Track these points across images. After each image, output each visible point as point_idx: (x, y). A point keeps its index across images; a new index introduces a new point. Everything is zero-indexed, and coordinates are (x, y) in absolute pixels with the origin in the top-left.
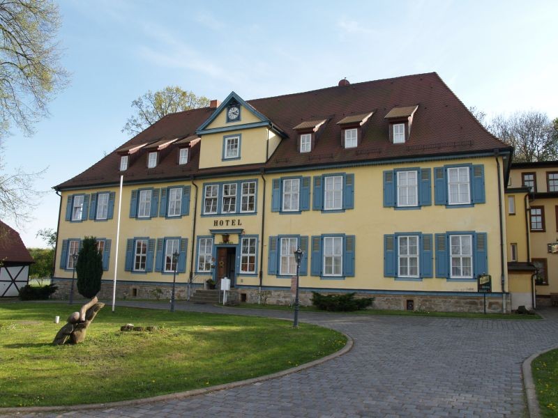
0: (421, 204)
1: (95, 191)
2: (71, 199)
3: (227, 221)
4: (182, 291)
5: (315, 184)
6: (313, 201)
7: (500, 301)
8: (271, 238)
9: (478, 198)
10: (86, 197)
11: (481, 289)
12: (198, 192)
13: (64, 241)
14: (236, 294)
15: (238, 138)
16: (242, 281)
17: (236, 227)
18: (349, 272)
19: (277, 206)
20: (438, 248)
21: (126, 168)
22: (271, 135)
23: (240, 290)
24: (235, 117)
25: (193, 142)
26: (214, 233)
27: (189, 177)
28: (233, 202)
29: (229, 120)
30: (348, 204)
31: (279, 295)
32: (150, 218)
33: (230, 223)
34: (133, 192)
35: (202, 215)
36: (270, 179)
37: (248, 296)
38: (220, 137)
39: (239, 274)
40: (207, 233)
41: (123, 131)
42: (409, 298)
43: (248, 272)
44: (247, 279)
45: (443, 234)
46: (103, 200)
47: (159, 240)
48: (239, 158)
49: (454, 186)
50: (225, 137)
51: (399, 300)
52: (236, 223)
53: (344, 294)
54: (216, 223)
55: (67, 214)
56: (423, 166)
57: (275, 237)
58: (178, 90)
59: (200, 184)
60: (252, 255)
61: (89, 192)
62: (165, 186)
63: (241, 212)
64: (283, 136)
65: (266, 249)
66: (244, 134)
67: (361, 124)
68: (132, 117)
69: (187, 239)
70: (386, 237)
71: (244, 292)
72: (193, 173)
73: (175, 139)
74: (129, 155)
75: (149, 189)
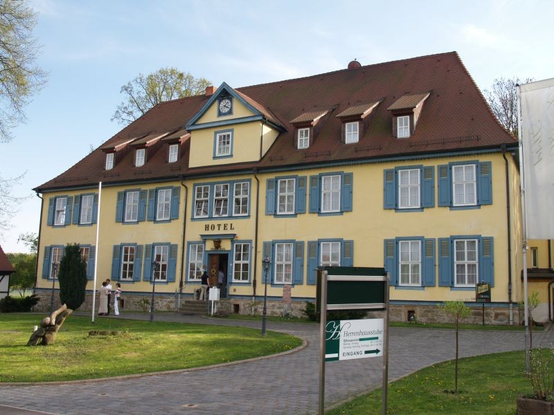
0: (423, 206)
1: (78, 193)
2: (53, 202)
3: (219, 225)
4: (171, 302)
5: (312, 185)
6: (310, 203)
7: (505, 311)
8: (265, 244)
9: (484, 199)
10: (69, 199)
11: (480, 298)
12: (188, 194)
13: (46, 248)
14: (228, 305)
15: (230, 133)
16: (235, 290)
17: (229, 232)
19: (271, 208)
20: (441, 253)
21: (112, 167)
22: (266, 130)
23: (232, 301)
24: (226, 110)
25: (183, 138)
26: (205, 238)
27: (177, 177)
28: (225, 205)
29: (220, 114)
30: (346, 207)
31: (274, 306)
32: (138, 222)
33: (222, 227)
34: (119, 194)
35: (193, 219)
36: (264, 179)
37: (241, 307)
38: (212, 132)
39: (231, 283)
40: (198, 238)
41: (112, 120)
42: (410, 309)
43: (241, 281)
44: (240, 289)
45: (447, 239)
46: (87, 203)
47: (147, 246)
48: (231, 156)
49: (459, 186)
50: (216, 133)
51: (400, 311)
52: (229, 227)
54: (207, 227)
55: (49, 218)
56: (426, 164)
57: (269, 243)
58: (173, 72)
59: (190, 185)
60: (245, 262)
61: (72, 194)
62: (153, 187)
63: (234, 215)
64: (280, 130)
65: (260, 256)
66: (236, 129)
67: (362, 117)
68: (123, 103)
69: (176, 246)
70: (387, 242)
71: (237, 303)
72: (184, 173)
73: (165, 133)
74: (115, 152)
75: (136, 190)
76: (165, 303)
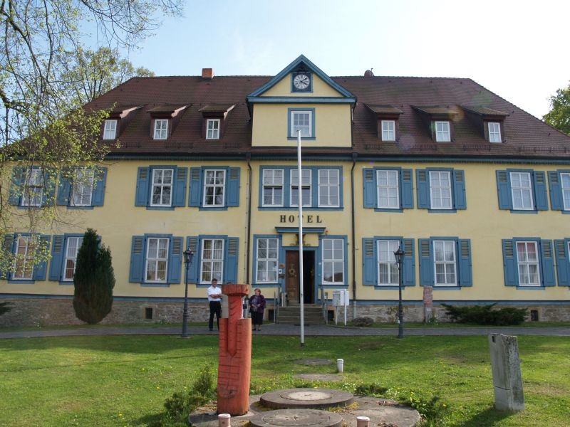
0: (536, 208)
5: (419, 179)
6: (417, 198)
8: (365, 241)
12: (252, 177)
13: (5, 236)
15: (310, 113)
16: (326, 293)
17: (315, 225)
18: (464, 280)
19: (372, 201)
20: (558, 254)
21: (113, 137)
24: (304, 86)
25: (227, 113)
26: (280, 232)
29: (294, 89)
31: (380, 311)
32: (172, 208)
34: (141, 171)
35: (260, 208)
36: (360, 167)
37: (337, 314)
38: (285, 109)
39: (321, 286)
40: (272, 231)
42: (533, 309)
43: (334, 283)
44: (333, 292)
45: (562, 240)
47: (190, 238)
48: (313, 138)
49: (567, 192)
50: (290, 110)
52: (314, 219)
53: (462, 307)
54: (283, 219)
56: (537, 168)
57: (370, 239)
59: (256, 166)
60: (338, 260)
62: (197, 165)
63: (320, 206)
65: (359, 254)
66: (319, 109)
69: (237, 240)
70: (504, 242)
71: (332, 309)
74: (118, 119)
75: (170, 167)
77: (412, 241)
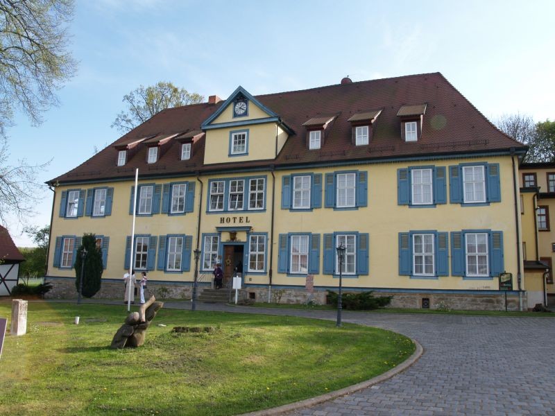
0: (436, 202)
1: (92, 187)
2: (66, 195)
3: (235, 218)
4: (186, 290)
5: (327, 181)
6: (325, 199)
7: (516, 299)
8: (281, 236)
9: (493, 196)
10: (82, 193)
11: (503, 287)
12: (203, 189)
13: (58, 238)
14: (245, 293)
15: (246, 133)
16: (250, 279)
17: (244, 224)
18: (363, 271)
19: (287, 203)
20: (453, 246)
21: (124, 164)
22: (280, 131)
23: (248, 289)
24: (242, 112)
25: (197, 137)
26: (220, 230)
27: (194, 172)
28: (240, 199)
29: (235, 115)
30: (361, 202)
31: (290, 294)
32: (152, 215)
33: (237, 220)
34: (133, 189)
35: (208, 212)
36: (280, 176)
37: (257, 295)
38: (227, 132)
39: (247, 273)
40: (213, 230)
41: (112, 126)
42: (425, 297)
43: (257, 271)
44: (257, 278)
45: (459, 233)
46: (100, 195)
47: (161, 237)
48: (247, 154)
49: (469, 185)
50: (231, 133)
51: (415, 298)
52: (244, 220)
53: (357, 293)
54: (222, 220)
55: (61, 210)
56: (438, 164)
57: (285, 235)
58: (170, 86)
59: (205, 180)
60: (261, 253)
61: (85, 188)
62: (168, 182)
63: (249, 209)
64: (290, 133)
65: (276, 248)
66: (253, 130)
67: (373, 121)
68: (122, 112)
69: (191, 237)
70: (401, 235)
71: (253, 291)
72: (198, 169)
73: (174, 134)
74: (127, 149)
75: (150, 185)
76: (179, 291)
77: (318, 236)
